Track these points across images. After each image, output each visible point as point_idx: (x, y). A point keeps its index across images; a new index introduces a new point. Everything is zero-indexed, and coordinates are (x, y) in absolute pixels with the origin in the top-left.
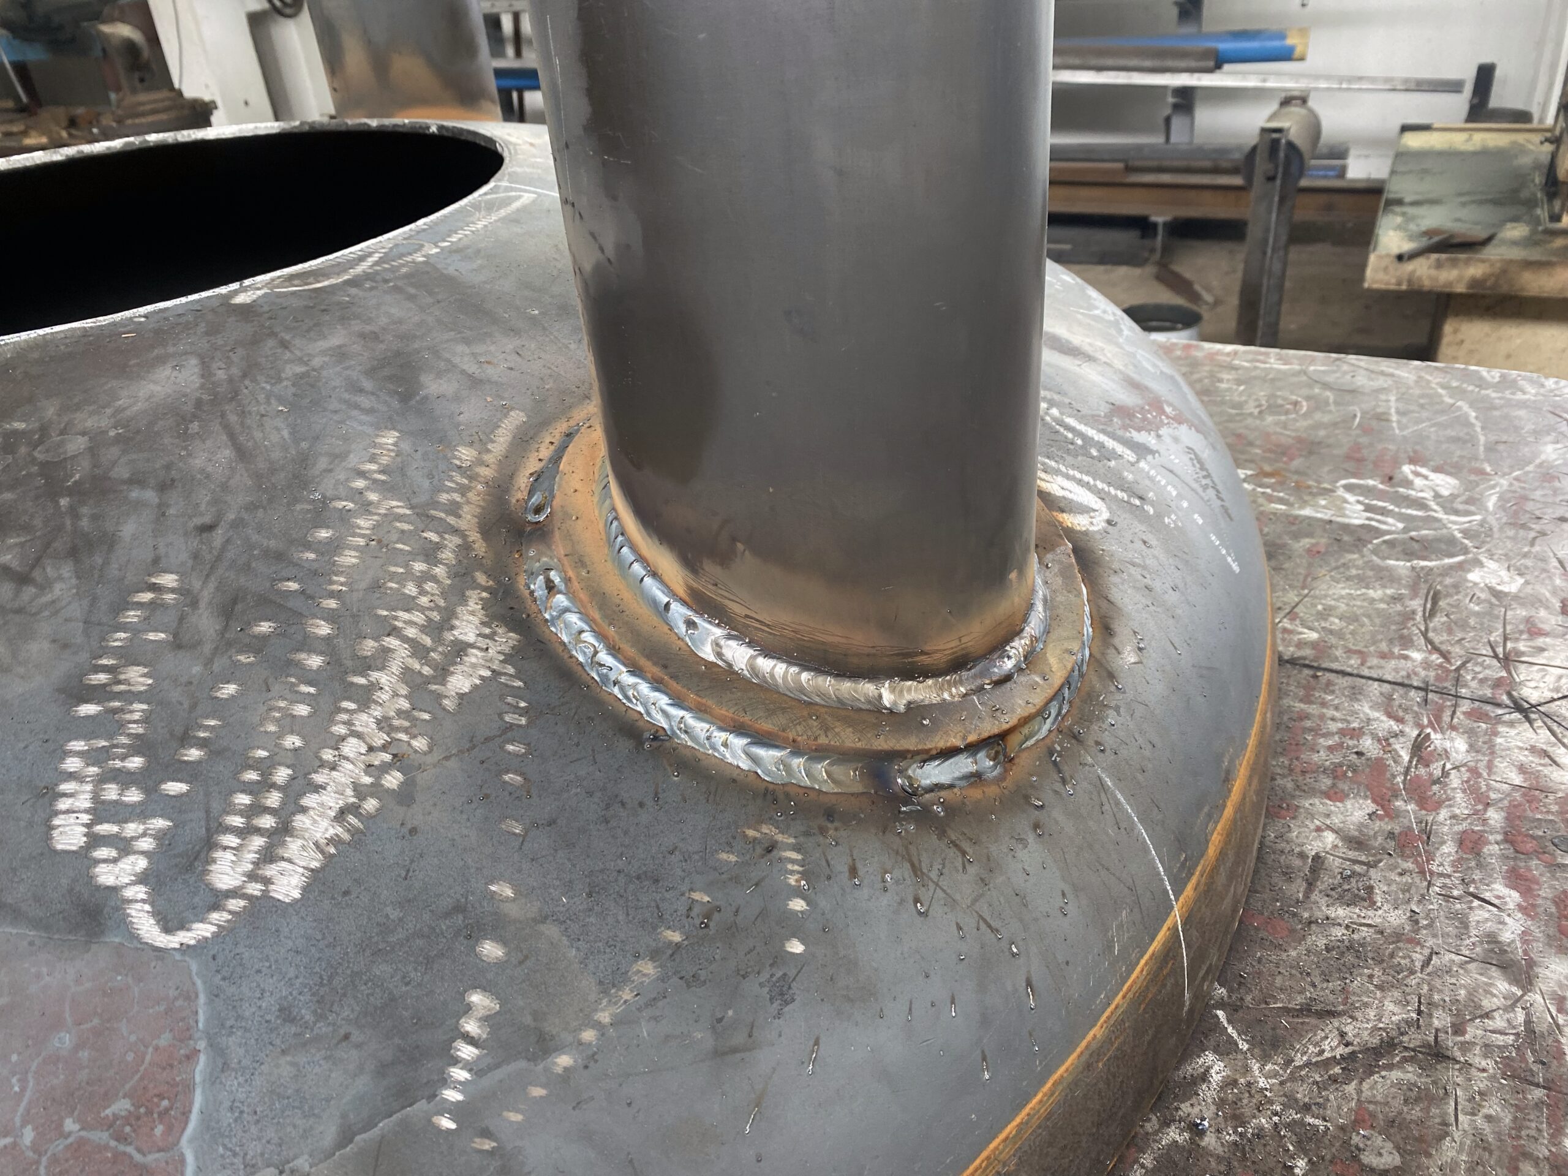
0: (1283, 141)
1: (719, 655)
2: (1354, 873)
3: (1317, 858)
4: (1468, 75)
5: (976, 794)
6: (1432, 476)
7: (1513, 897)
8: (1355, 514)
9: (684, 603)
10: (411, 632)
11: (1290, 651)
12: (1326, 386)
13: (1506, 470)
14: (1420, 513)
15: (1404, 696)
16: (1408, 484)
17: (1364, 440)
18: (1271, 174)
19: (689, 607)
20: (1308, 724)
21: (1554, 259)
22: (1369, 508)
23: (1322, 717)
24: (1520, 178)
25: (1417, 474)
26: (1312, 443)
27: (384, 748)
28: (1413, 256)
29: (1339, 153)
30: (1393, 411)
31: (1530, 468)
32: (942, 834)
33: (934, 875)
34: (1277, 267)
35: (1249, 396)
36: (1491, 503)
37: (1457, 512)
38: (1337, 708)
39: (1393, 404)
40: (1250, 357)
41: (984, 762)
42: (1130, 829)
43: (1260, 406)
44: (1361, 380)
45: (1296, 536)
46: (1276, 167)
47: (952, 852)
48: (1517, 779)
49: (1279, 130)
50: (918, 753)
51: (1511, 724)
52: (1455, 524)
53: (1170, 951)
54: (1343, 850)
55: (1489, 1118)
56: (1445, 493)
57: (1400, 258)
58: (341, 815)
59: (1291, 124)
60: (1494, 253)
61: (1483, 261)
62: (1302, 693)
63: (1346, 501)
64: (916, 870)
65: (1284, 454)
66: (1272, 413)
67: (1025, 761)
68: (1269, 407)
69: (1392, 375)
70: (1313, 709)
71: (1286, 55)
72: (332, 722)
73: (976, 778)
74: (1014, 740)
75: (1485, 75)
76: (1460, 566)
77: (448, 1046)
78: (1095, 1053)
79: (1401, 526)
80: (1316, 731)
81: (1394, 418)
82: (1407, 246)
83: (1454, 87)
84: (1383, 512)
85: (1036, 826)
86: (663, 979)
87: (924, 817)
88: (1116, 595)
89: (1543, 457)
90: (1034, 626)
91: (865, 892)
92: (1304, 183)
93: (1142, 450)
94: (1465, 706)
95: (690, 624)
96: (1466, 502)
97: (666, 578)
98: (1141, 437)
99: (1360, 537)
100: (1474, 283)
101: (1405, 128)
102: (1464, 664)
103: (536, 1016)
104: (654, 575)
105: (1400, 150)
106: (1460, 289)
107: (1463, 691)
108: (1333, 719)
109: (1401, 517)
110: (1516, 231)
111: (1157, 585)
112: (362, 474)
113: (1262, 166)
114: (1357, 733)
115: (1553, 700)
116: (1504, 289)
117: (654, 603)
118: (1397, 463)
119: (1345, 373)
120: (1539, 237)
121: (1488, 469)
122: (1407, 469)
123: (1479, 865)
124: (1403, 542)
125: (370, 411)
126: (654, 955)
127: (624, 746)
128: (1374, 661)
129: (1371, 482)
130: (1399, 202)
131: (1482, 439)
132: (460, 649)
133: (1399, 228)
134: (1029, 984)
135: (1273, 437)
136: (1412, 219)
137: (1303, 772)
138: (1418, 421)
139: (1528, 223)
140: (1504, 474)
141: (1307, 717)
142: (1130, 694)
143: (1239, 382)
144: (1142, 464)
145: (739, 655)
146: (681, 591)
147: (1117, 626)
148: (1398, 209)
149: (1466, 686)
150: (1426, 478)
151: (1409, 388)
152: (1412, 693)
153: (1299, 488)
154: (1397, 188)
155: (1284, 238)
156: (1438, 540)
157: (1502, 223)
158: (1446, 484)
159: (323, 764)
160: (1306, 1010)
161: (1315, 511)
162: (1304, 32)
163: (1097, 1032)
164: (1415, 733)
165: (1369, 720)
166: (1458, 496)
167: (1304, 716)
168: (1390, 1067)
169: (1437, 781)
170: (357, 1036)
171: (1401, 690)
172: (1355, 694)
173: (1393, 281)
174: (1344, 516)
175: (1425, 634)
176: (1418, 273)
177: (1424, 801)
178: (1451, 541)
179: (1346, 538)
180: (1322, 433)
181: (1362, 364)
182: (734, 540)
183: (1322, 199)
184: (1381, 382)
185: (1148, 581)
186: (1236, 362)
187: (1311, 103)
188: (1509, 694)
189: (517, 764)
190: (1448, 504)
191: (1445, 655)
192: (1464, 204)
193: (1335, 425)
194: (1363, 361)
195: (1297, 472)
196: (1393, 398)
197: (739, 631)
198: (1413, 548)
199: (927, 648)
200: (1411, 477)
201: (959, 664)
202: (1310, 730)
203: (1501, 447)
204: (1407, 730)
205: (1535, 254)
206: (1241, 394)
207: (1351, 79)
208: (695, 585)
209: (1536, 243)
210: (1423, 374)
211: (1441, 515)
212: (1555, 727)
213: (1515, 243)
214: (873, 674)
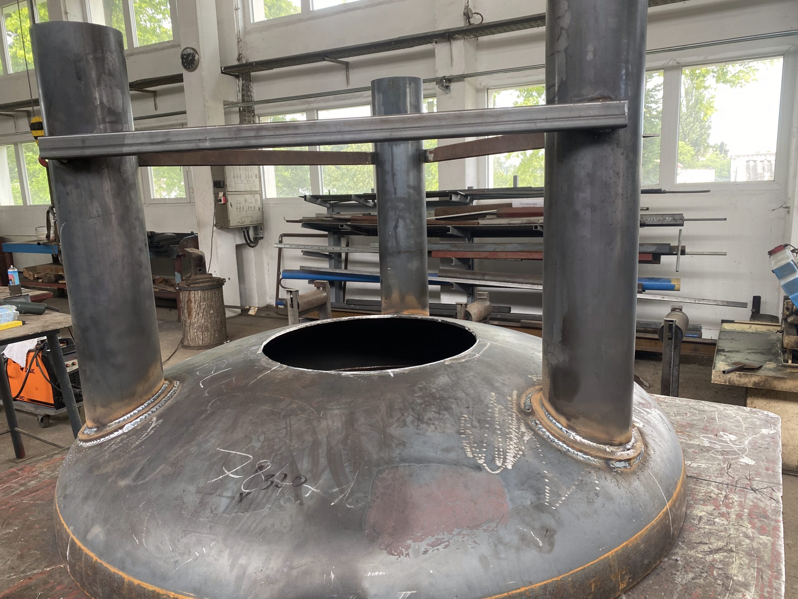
0: (674, 325)
1: (574, 438)
2: (710, 520)
3: (700, 517)
4: (750, 301)
5: (626, 470)
6: (729, 435)
7: (749, 526)
8: (706, 444)
9: (565, 427)
10: (514, 429)
11: (689, 475)
12: (695, 409)
13: (751, 435)
14: (726, 444)
15: (722, 486)
16: (722, 437)
17: (708, 425)
18: (671, 337)
19: (566, 428)
20: (696, 490)
21: (785, 377)
22: (710, 442)
23: (700, 489)
24: (772, 344)
25: (724, 434)
26: (692, 424)
27: (517, 447)
28: (729, 372)
29: (697, 330)
30: (717, 417)
31: (759, 435)
32: (621, 476)
33: (620, 482)
34: (676, 373)
35: (671, 410)
36: (746, 442)
37: (736, 445)
38: (704, 487)
39: (716, 415)
40: (670, 399)
41: (627, 464)
42: (656, 484)
43: (675, 413)
44: (706, 408)
45: (689, 448)
46: (672, 335)
47: (623, 479)
48: (751, 504)
49: (672, 321)
50: (615, 459)
51: (751, 493)
52: (735, 448)
53: (666, 514)
54: (707, 515)
55: (743, 561)
56: (733, 440)
57: (724, 372)
58: (514, 457)
59: (676, 319)
60: (762, 373)
61: (758, 376)
62: (694, 484)
63: (704, 440)
64: (617, 480)
65: (684, 427)
66: (678, 416)
67: (634, 466)
68: (678, 414)
69: (716, 407)
70: (698, 487)
71: (672, 288)
72: (506, 443)
73: (625, 467)
74: (632, 461)
75: (757, 301)
76: (737, 458)
77: (544, 494)
78: (654, 527)
79: (720, 447)
80: (699, 492)
81: (717, 419)
82: (727, 368)
83: (744, 305)
84: (714, 443)
85: (638, 478)
86: (576, 489)
87: (617, 472)
88: (647, 440)
89: (762, 432)
90: (633, 440)
91: (608, 482)
92: (685, 339)
93: (648, 413)
94: (738, 488)
95: (567, 432)
96: (739, 442)
97: (562, 423)
98: (647, 410)
99: (708, 450)
100: (755, 384)
101: (723, 321)
102: (738, 480)
103: (557, 491)
104: (558, 422)
105: (722, 330)
106: (750, 386)
107: (738, 486)
108: (703, 490)
109: (720, 445)
110: (771, 365)
111: (656, 440)
112: (492, 400)
113: (666, 334)
114: (711, 492)
115: (762, 489)
116: (768, 387)
117: (558, 427)
118: (718, 431)
119: (701, 406)
120: (779, 368)
121: (746, 434)
122: (721, 433)
123: (742, 520)
124: (721, 451)
125: (487, 388)
126: (574, 485)
127: (559, 453)
128: (712, 478)
129: (711, 436)
130: (723, 351)
131: (744, 426)
132: (523, 433)
133: (723, 361)
134: (640, 506)
135: (680, 423)
136: (729, 357)
137: (696, 500)
138: (724, 421)
139: (775, 362)
140: (750, 436)
141: (696, 489)
142: (653, 459)
143: (667, 407)
144: (648, 415)
145: (578, 438)
146: (565, 425)
147: (648, 446)
148: (723, 353)
149: (738, 484)
150: (727, 435)
151: (721, 411)
152: (724, 485)
153: (688, 436)
154: (722, 345)
155: (677, 361)
156: (731, 451)
157: (766, 361)
158: (733, 437)
159: (508, 449)
160: (700, 543)
161: (696, 442)
162: (679, 280)
163: (654, 522)
164: (725, 493)
165: (713, 490)
166: (737, 441)
167: (694, 489)
168: (721, 553)
169: (731, 503)
170: (529, 490)
171: (721, 485)
172: (709, 485)
173: (723, 381)
174: (703, 444)
175: (727, 473)
176: (732, 379)
177: (727, 506)
178: (735, 451)
179: (704, 449)
180: (695, 422)
181: (706, 403)
182: (579, 414)
183: (692, 346)
184: (712, 409)
185: (654, 438)
186: (666, 401)
187: (683, 311)
188: (750, 487)
189: (541, 453)
190: (733, 442)
191: (733, 478)
192: (749, 353)
193: (699, 420)
194: (707, 403)
195: (688, 432)
196: (716, 414)
197: (578, 433)
198: (723, 453)
199: (615, 440)
200: (723, 435)
201: (620, 444)
202: (697, 492)
203: (749, 429)
204: (723, 493)
205: (779, 375)
206: (668, 410)
207: (699, 300)
208: (569, 424)
209: (779, 370)
210: (726, 407)
211: (732, 445)
212: (762, 494)
213: (770, 370)
214: (605, 444)
